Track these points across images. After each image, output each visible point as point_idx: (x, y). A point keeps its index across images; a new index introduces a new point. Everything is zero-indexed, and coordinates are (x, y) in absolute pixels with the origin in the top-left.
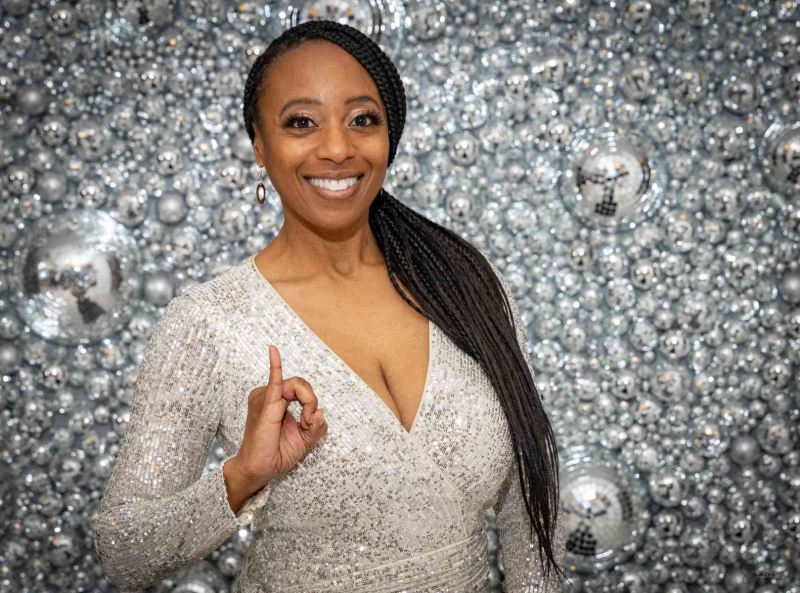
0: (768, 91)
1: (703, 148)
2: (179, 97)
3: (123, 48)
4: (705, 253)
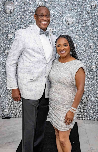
0: (89, 39)
1: (82, 44)
4: (82, 54)
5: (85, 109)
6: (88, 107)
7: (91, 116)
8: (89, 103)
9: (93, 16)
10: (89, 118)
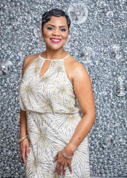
0: (111, 43)
1: (101, 51)
2: (19, 41)
3: (11, 33)
4: (101, 68)
5: (110, 159)
6: (115, 155)
7: (120, 170)
8: (116, 149)
9: (115, 5)
10: (117, 173)
